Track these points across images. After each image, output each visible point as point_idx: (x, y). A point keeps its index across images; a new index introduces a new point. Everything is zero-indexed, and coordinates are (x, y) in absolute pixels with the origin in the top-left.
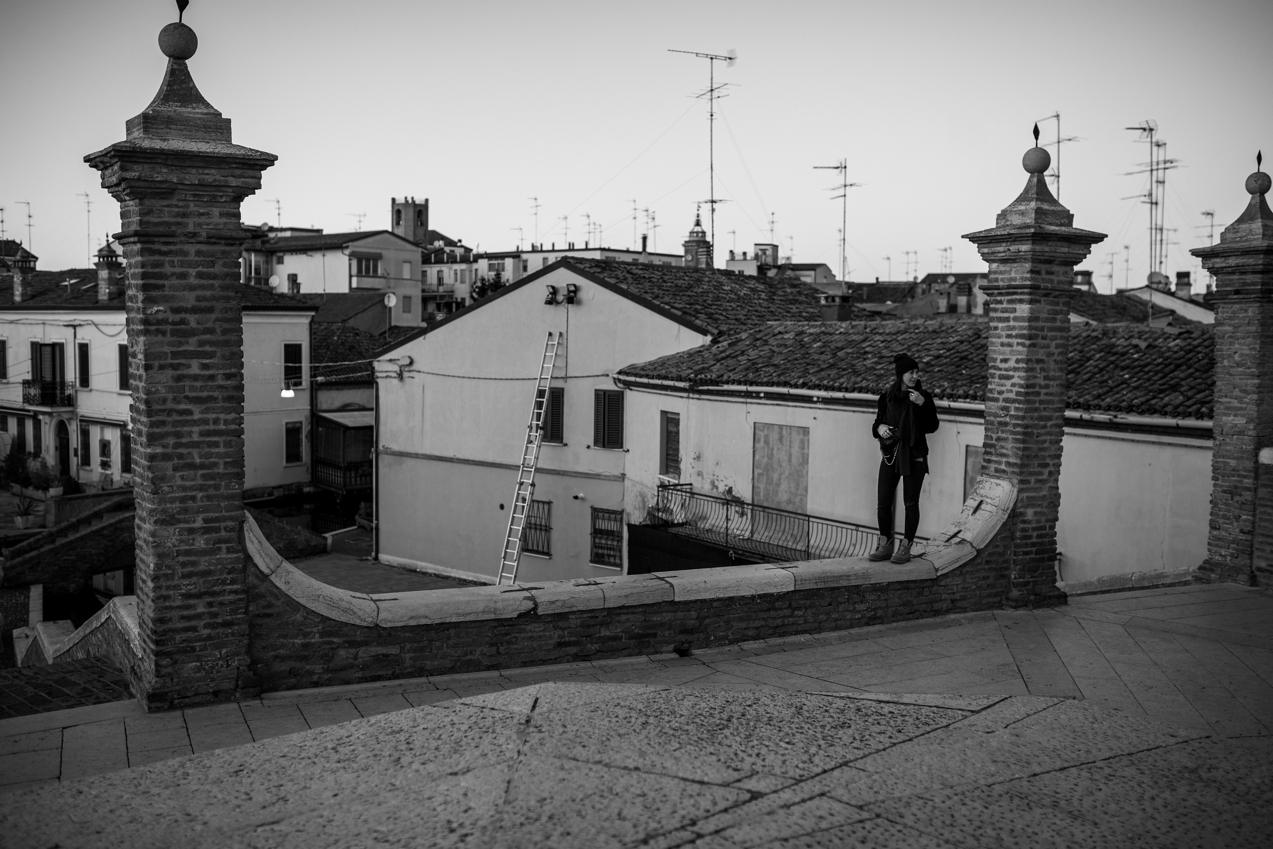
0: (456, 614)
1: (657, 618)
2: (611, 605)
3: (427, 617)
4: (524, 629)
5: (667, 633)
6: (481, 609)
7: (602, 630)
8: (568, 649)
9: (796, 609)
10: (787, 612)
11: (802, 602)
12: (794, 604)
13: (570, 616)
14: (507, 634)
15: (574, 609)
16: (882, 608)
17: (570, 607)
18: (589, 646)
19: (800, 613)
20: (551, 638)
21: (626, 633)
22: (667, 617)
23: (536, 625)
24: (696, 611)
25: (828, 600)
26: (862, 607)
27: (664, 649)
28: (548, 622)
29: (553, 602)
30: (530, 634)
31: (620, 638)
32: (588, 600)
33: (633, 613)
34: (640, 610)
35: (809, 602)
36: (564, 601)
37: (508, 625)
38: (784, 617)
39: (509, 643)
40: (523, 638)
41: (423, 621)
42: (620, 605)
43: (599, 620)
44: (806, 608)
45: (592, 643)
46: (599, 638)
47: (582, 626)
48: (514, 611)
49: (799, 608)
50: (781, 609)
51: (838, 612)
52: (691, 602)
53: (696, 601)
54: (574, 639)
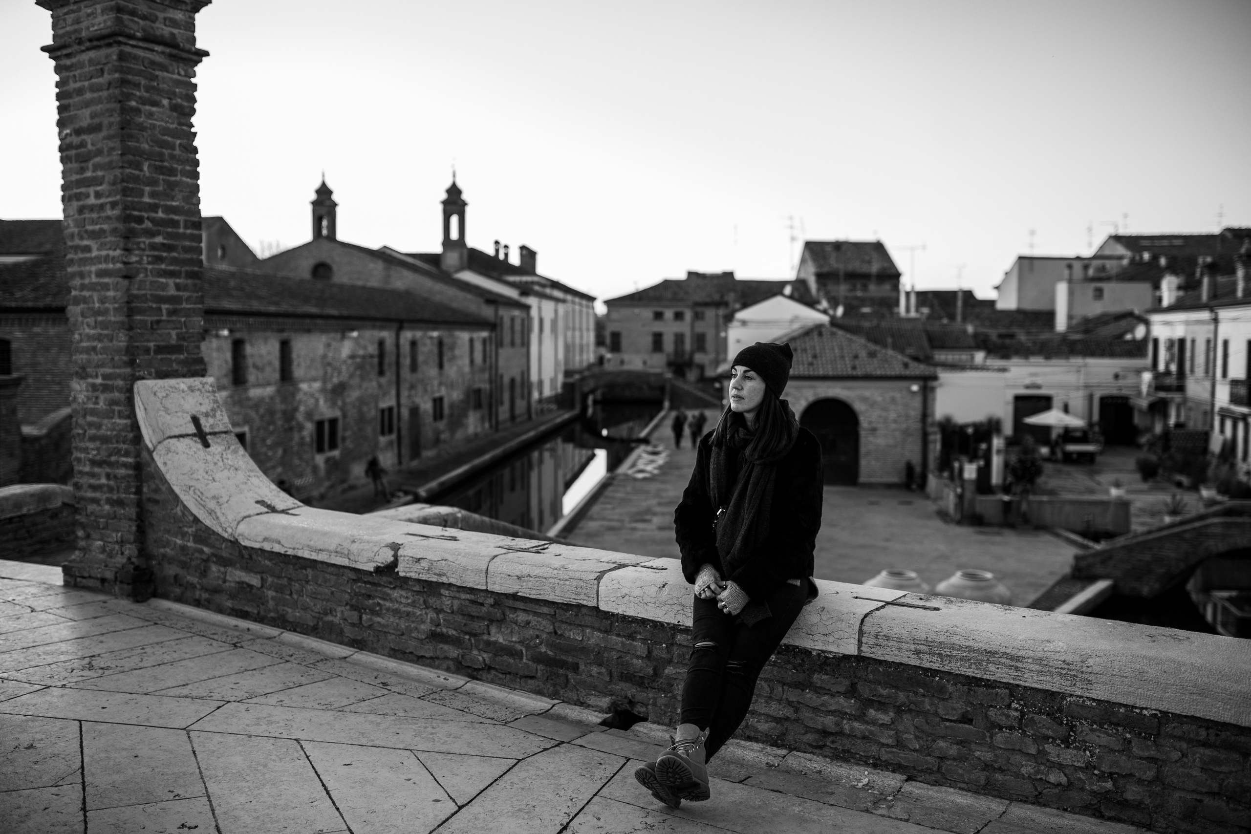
0: (308, 546)
1: (575, 635)
2: (497, 588)
3: (279, 543)
4: (388, 595)
5: (595, 670)
6: (332, 547)
7: (493, 630)
8: (446, 647)
9: (870, 703)
10: (848, 705)
11: (885, 692)
12: (865, 691)
13: (443, 591)
14: (369, 597)
15: (444, 580)
16: (1140, 781)
17: (439, 575)
18: (475, 652)
19: (885, 718)
20: (423, 622)
21: (528, 647)
22: (595, 638)
23: (403, 593)
24: (644, 640)
25: (959, 706)
26: (1068, 756)
27: (592, 701)
28: (418, 593)
29: (418, 560)
30: (396, 606)
31: (518, 655)
32: (465, 569)
33: (536, 614)
34: (545, 610)
35: (902, 696)
36: (431, 562)
37: (369, 583)
38: (840, 714)
39: (374, 613)
40: (388, 609)
41: (277, 548)
42: (511, 591)
43: (484, 609)
44: (899, 710)
45: (479, 650)
46: (488, 643)
47: (461, 612)
48: (370, 560)
49: (882, 706)
50: (828, 692)
51: (992, 747)
52: (634, 620)
53: (644, 621)
54: (454, 632)
